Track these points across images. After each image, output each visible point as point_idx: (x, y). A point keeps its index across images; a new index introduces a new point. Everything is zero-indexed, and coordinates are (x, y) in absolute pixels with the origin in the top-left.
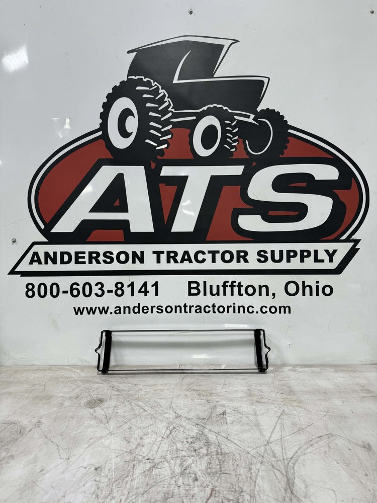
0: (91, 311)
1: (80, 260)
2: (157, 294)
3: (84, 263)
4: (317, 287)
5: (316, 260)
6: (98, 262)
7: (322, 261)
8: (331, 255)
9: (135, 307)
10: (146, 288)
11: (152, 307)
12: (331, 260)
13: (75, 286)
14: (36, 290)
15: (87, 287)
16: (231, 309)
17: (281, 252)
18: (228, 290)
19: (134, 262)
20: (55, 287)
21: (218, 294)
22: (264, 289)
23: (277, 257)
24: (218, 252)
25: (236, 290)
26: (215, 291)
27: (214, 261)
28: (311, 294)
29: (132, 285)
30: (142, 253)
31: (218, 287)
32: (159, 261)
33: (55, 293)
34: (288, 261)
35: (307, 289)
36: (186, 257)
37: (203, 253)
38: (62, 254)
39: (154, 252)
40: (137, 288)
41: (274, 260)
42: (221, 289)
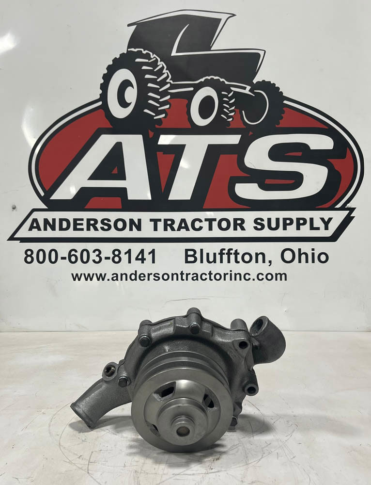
0: (89, 277)
1: (78, 227)
2: (153, 262)
3: (82, 229)
4: (313, 254)
5: (312, 228)
6: (96, 229)
7: (318, 229)
8: (326, 223)
9: (133, 274)
10: (143, 256)
11: (149, 275)
12: (326, 228)
13: (73, 253)
14: (34, 255)
15: (85, 253)
16: (228, 277)
17: (278, 220)
18: (225, 257)
19: (131, 229)
20: (53, 253)
21: (215, 261)
22: (260, 257)
23: (273, 225)
24: (215, 220)
25: (232, 257)
26: (211, 259)
27: (211, 229)
28: (307, 262)
29: (129, 252)
30: (139, 220)
31: (215, 254)
32: (156, 229)
33: (53, 259)
34: (285, 228)
35: (303, 257)
36: (183, 225)
37: (200, 221)
38: (61, 220)
39: (151, 220)
40: (134, 255)
41: (270, 228)
42: (218, 257)
